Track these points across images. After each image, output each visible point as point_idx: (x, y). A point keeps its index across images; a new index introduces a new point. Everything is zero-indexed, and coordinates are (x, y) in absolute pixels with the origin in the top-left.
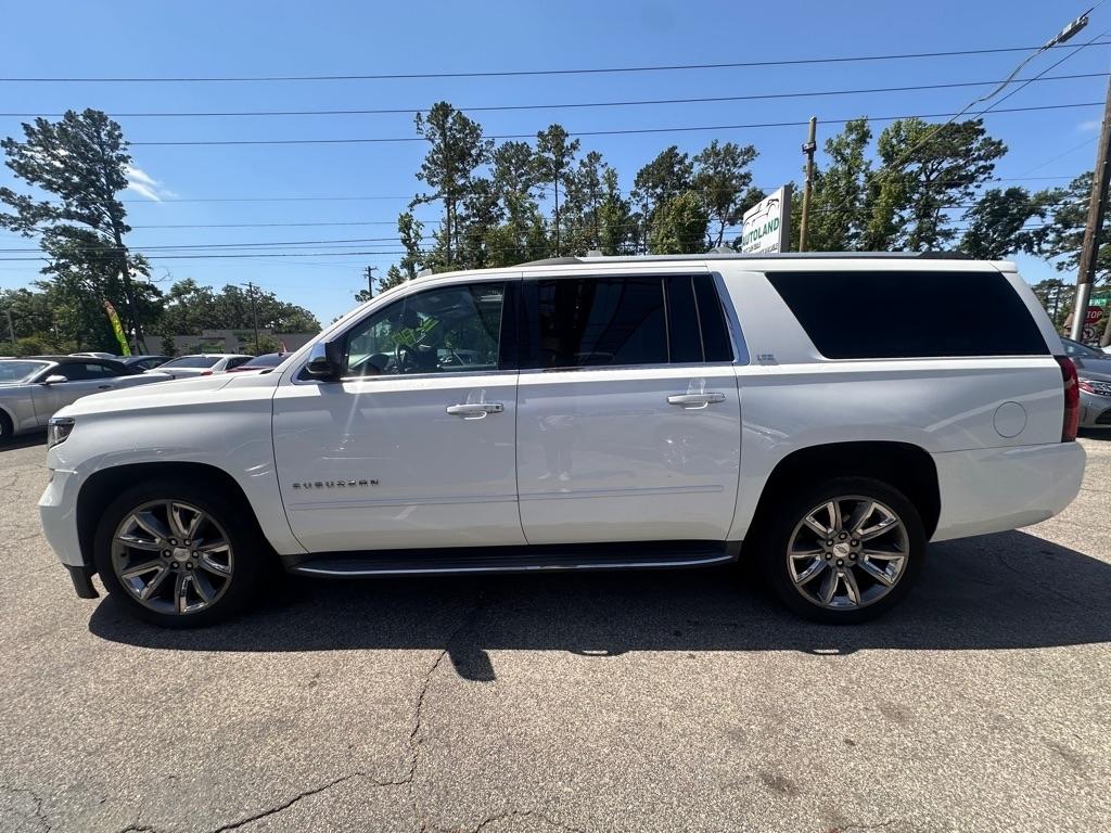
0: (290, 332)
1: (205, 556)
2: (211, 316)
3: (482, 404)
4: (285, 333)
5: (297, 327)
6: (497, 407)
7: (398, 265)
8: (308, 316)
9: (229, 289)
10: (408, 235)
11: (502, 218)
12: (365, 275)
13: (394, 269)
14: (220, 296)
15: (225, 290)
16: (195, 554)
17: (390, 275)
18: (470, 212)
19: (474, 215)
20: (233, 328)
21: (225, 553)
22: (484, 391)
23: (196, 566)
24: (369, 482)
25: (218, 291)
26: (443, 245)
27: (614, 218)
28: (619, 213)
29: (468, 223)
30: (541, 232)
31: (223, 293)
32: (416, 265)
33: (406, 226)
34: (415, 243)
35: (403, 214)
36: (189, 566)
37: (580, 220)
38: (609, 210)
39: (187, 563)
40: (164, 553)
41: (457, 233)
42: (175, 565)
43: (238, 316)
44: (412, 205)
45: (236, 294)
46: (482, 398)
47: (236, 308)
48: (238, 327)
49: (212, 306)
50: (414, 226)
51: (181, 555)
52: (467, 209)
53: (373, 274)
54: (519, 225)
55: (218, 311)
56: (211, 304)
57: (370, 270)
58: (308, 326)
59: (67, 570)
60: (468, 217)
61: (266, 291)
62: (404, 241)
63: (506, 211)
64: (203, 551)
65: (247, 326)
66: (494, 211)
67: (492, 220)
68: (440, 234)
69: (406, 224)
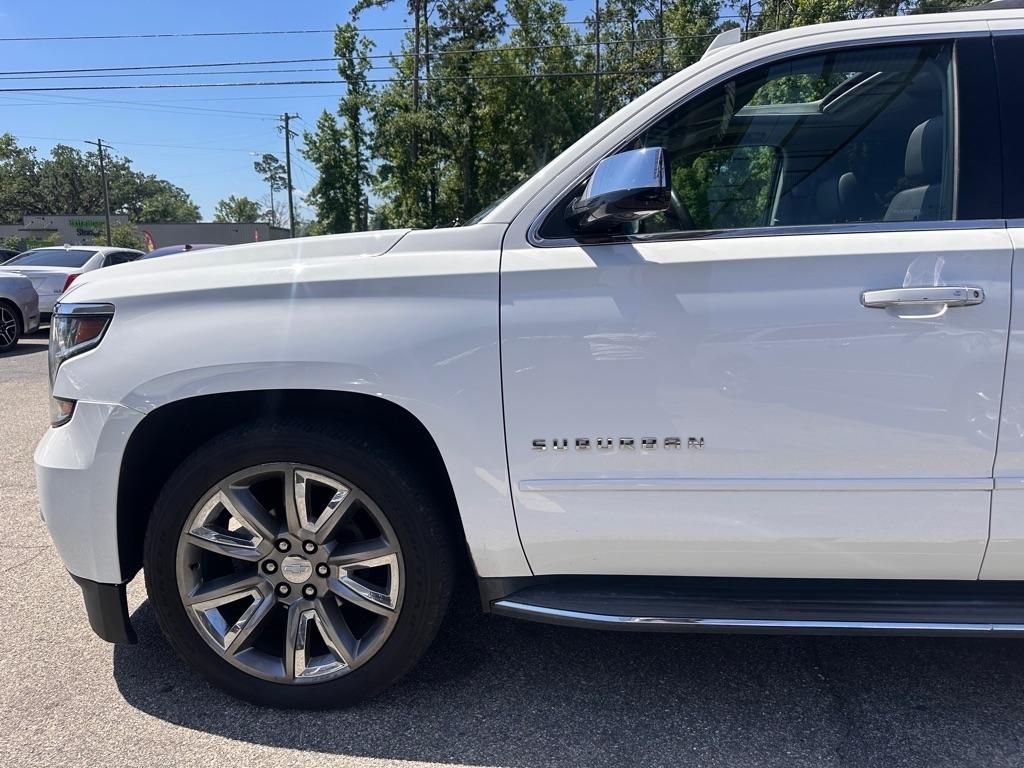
0: (153, 221)
1: (343, 573)
2: (34, 195)
3: (937, 287)
4: (147, 222)
5: (165, 213)
6: (976, 294)
7: (334, 110)
8: (179, 196)
9: (60, 151)
10: (351, 62)
11: (502, 32)
12: (280, 128)
13: (327, 117)
14: (48, 163)
15: (56, 153)
16: (323, 571)
17: (321, 127)
18: (448, 22)
19: (456, 28)
20: (67, 213)
21: (386, 569)
22: (942, 261)
23: (322, 593)
24: (684, 441)
25: (44, 155)
26: (407, 78)
27: (693, 30)
28: (701, 22)
29: (445, 40)
30: (568, 54)
31: (52, 159)
32: (362, 110)
33: (347, 46)
34: (361, 74)
35: (342, 26)
36: (310, 592)
37: (631, 35)
38: (684, 16)
39: (307, 585)
40: (264, 566)
41: (428, 58)
42: (283, 590)
43: (74, 195)
44: (355, 11)
45: (71, 161)
46: (937, 274)
47: (72, 183)
48: (74, 212)
49: (36, 180)
50: (359, 47)
51: (297, 571)
52: (444, 16)
53: (293, 125)
54: (533, 42)
55: (44, 188)
56: (33, 175)
57: (287, 118)
58: (180, 213)
59: (79, 588)
60: (445, 31)
61: (116, 155)
62: (343, 72)
63: (510, 19)
64: (339, 564)
65: (87, 211)
66: (489, 20)
67: (484, 35)
68: (401, 60)
69: (346, 45)
